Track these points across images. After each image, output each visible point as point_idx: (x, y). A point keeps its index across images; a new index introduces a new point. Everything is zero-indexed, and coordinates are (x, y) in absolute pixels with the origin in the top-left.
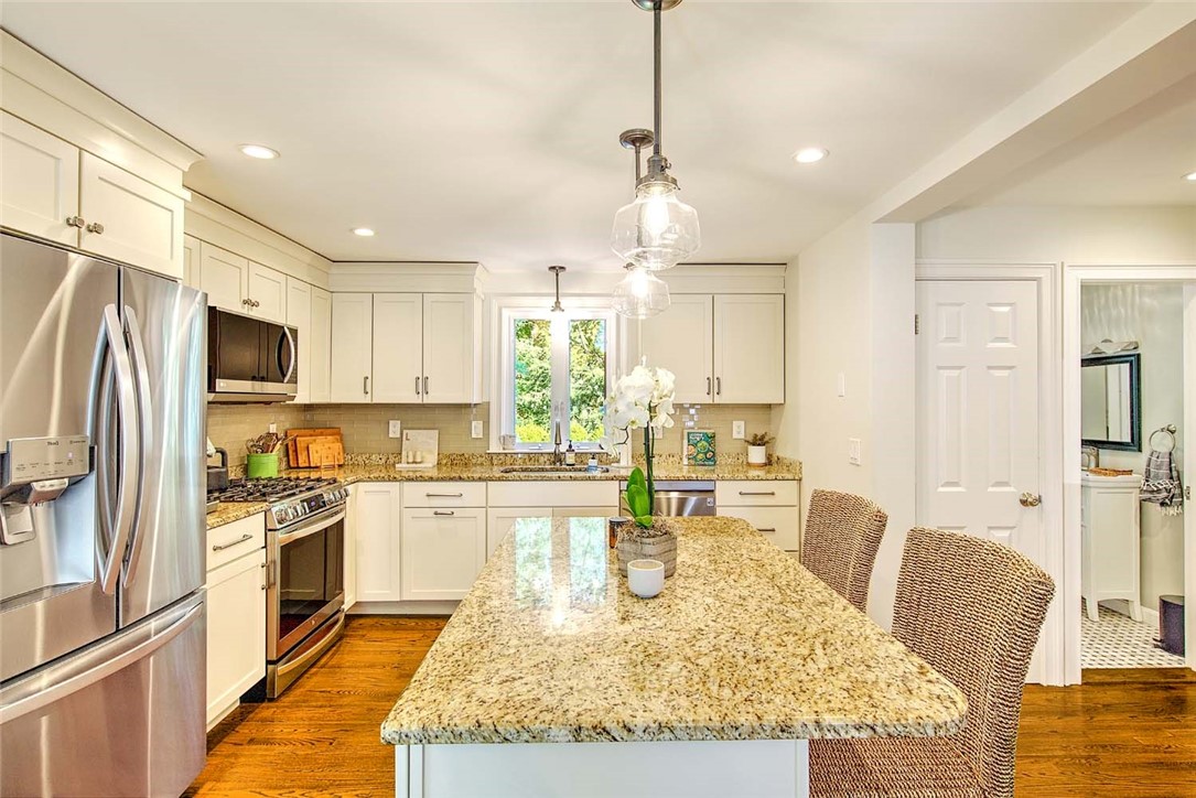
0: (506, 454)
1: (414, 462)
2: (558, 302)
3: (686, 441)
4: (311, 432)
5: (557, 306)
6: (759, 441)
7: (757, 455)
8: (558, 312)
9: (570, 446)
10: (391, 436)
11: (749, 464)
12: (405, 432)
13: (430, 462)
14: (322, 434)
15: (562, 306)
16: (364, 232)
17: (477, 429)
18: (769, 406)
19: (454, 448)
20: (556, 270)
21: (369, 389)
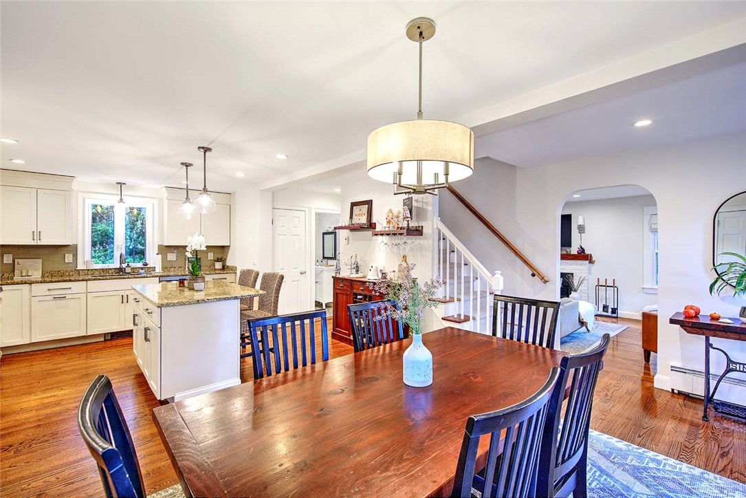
0: (88, 270)
1: (27, 275)
2: (121, 198)
3: (187, 261)
5: (121, 200)
6: (218, 260)
7: (218, 265)
8: (121, 204)
9: (128, 265)
10: (5, 262)
11: (215, 269)
12: (16, 260)
13: (37, 275)
15: (124, 200)
17: (69, 258)
18: (224, 247)
19: (53, 268)
20: (121, 184)
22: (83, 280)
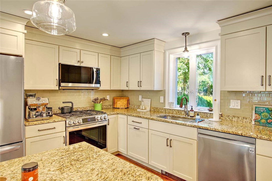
0: (170, 109)
1: (142, 109)
2: (186, 48)
3: (254, 112)
4: (120, 98)
5: (186, 50)
8: (186, 52)
9: (192, 109)
10: (139, 100)
12: (142, 99)
13: (148, 109)
14: (123, 99)
15: (188, 49)
16: (105, 35)
17: (162, 99)
19: (155, 105)
20: (186, 34)
21: (128, 86)
22: (146, 118)
